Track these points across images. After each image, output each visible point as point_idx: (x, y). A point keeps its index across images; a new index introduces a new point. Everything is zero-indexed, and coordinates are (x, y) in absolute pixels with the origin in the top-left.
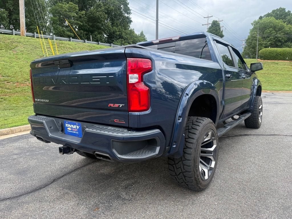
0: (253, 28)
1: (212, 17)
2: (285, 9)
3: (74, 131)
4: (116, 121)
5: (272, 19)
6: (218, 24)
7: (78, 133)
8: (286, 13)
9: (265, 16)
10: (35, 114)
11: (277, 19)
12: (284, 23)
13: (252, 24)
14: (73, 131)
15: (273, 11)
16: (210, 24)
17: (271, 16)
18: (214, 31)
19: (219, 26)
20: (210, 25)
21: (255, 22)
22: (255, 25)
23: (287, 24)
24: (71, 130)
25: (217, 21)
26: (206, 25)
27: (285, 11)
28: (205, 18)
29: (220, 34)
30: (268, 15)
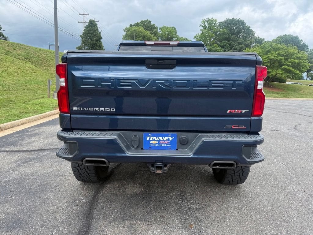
0: (125, 34)
1: (88, 15)
2: (150, 22)
3: (164, 144)
4: (234, 127)
5: (142, 29)
6: (95, 24)
7: (170, 145)
8: (152, 26)
9: (135, 24)
10: (62, 129)
11: (145, 29)
12: (151, 35)
13: (124, 30)
14: (161, 144)
15: (142, 22)
16: (87, 22)
17: (140, 25)
18: (91, 31)
19: (96, 26)
20: (87, 24)
21: (126, 28)
22: (127, 32)
23: (154, 36)
24: (158, 143)
25: (94, 21)
26: (82, 22)
27: (151, 24)
28: (80, 15)
29: (98, 35)
30: (137, 24)
